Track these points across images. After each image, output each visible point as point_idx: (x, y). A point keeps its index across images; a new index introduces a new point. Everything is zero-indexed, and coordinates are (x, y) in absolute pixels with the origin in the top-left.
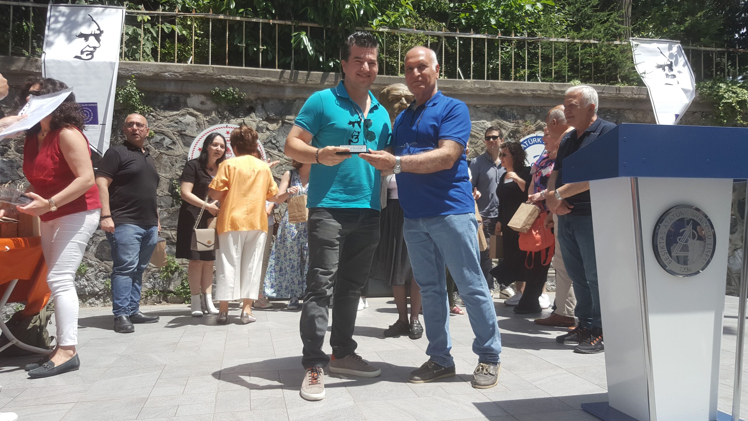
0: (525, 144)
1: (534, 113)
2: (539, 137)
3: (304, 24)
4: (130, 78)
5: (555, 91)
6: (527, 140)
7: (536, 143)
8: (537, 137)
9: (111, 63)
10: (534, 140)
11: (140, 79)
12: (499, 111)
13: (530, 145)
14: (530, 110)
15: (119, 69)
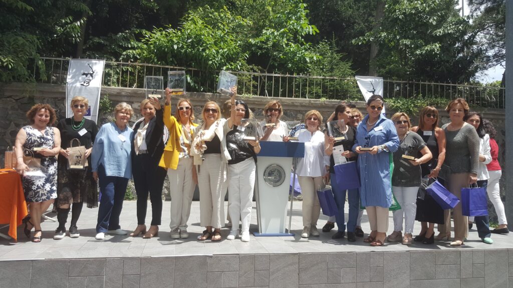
3: (190, 69)
4: (106, 95)
9: (97, 88)
11: (110, 95)
13: (299, 129)
14: (300, 112)
15: (101, 90)
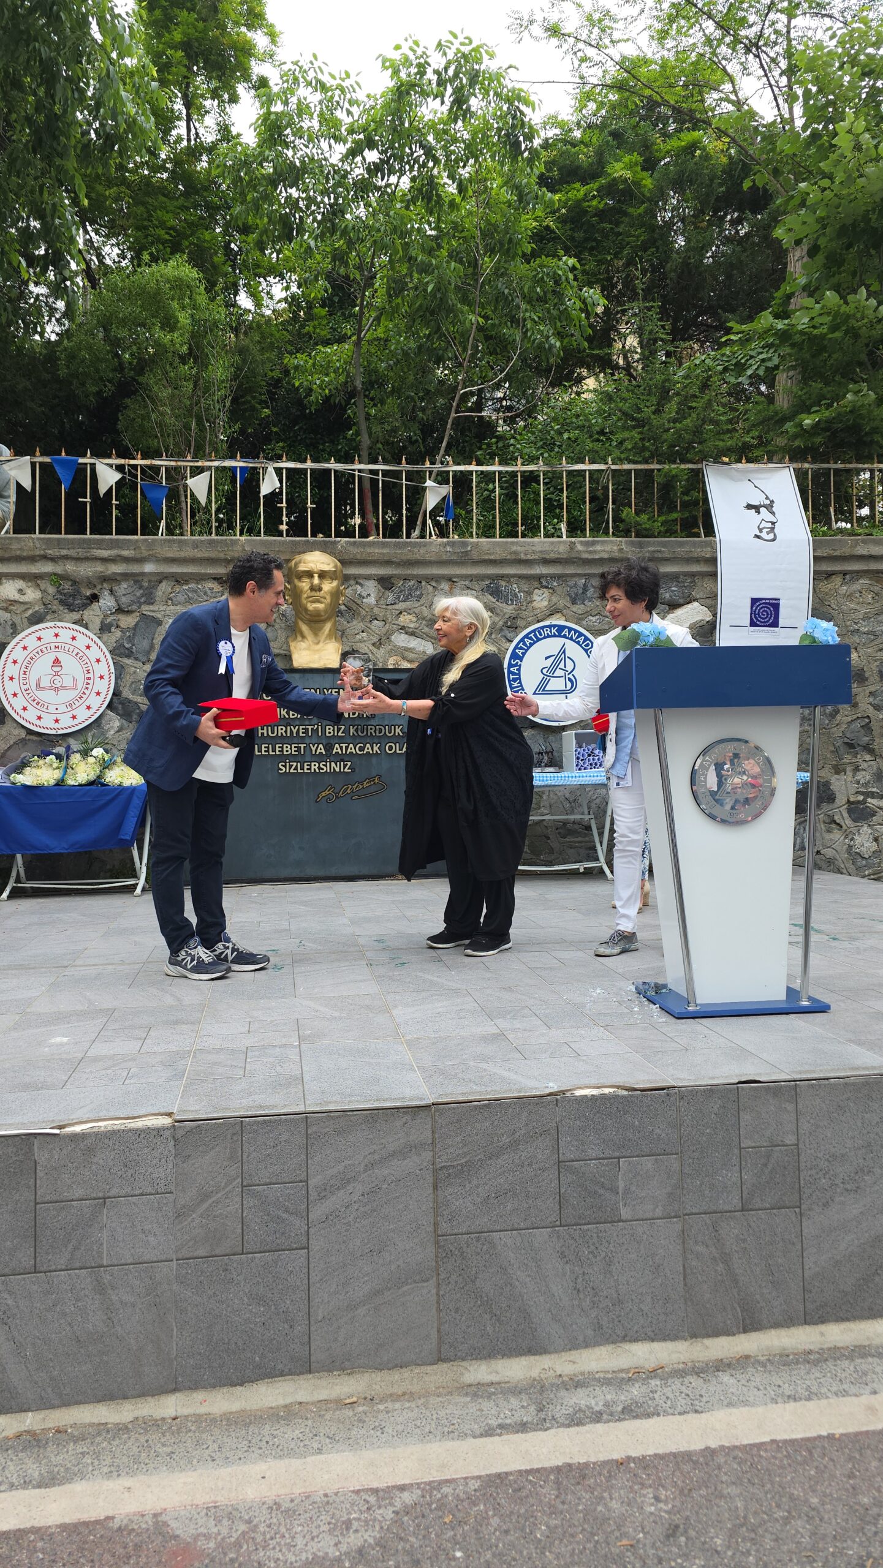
0: (531, 638)
1: (546, 587)
2: (554, 626)
5: (579, 552)
6: (534, 631)
7: (549, 636)
8: (550, 626)
10: (547, 632)
12: (488, 586)
13: (539, 640)
14: (541, 583)
